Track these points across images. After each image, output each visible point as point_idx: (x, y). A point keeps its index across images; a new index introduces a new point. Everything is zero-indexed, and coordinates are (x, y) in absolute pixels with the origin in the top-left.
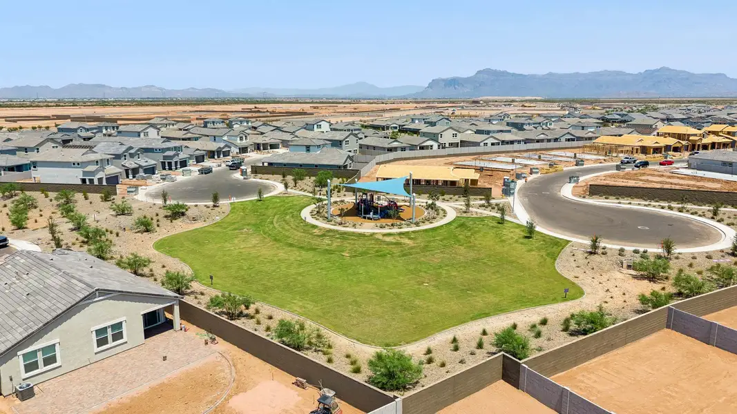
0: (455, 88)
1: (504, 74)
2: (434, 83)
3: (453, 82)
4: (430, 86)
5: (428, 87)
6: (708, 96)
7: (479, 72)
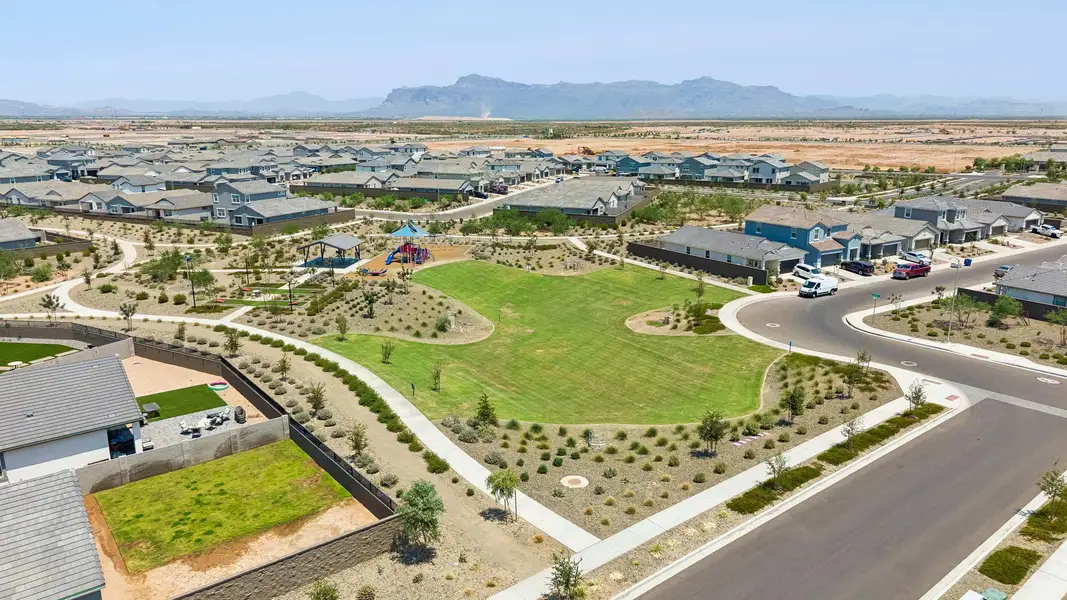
0: (426, 103)
1: (497, 82)
2: (396, 95)
3: (423, 94)
4: (390, 98)
5: (387, 100)
6: (768, 116)
7: (462, 79)
